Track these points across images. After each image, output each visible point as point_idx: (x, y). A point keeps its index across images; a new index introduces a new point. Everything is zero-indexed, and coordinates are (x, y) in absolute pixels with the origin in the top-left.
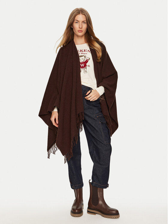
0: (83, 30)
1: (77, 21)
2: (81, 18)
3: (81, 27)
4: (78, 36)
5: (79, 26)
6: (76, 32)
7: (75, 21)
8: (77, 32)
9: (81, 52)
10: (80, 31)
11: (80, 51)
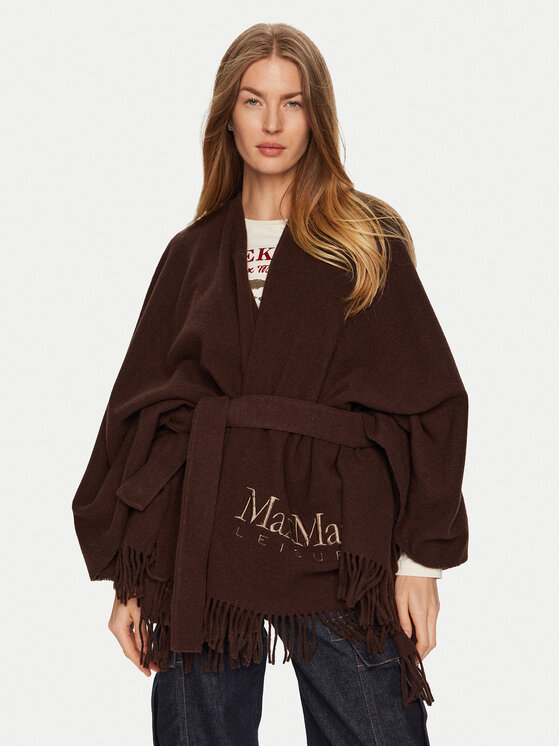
0: (283, 145)
1: (254, 97)
2: (274, 77)
3: (272, 127)
4: (259, 175)
5: (266, 121)
6: (248, 154)
7: (245, 95)
8: (254, 151)
9: (260, 259)
10: (268, 151)
11: (256, 254)
